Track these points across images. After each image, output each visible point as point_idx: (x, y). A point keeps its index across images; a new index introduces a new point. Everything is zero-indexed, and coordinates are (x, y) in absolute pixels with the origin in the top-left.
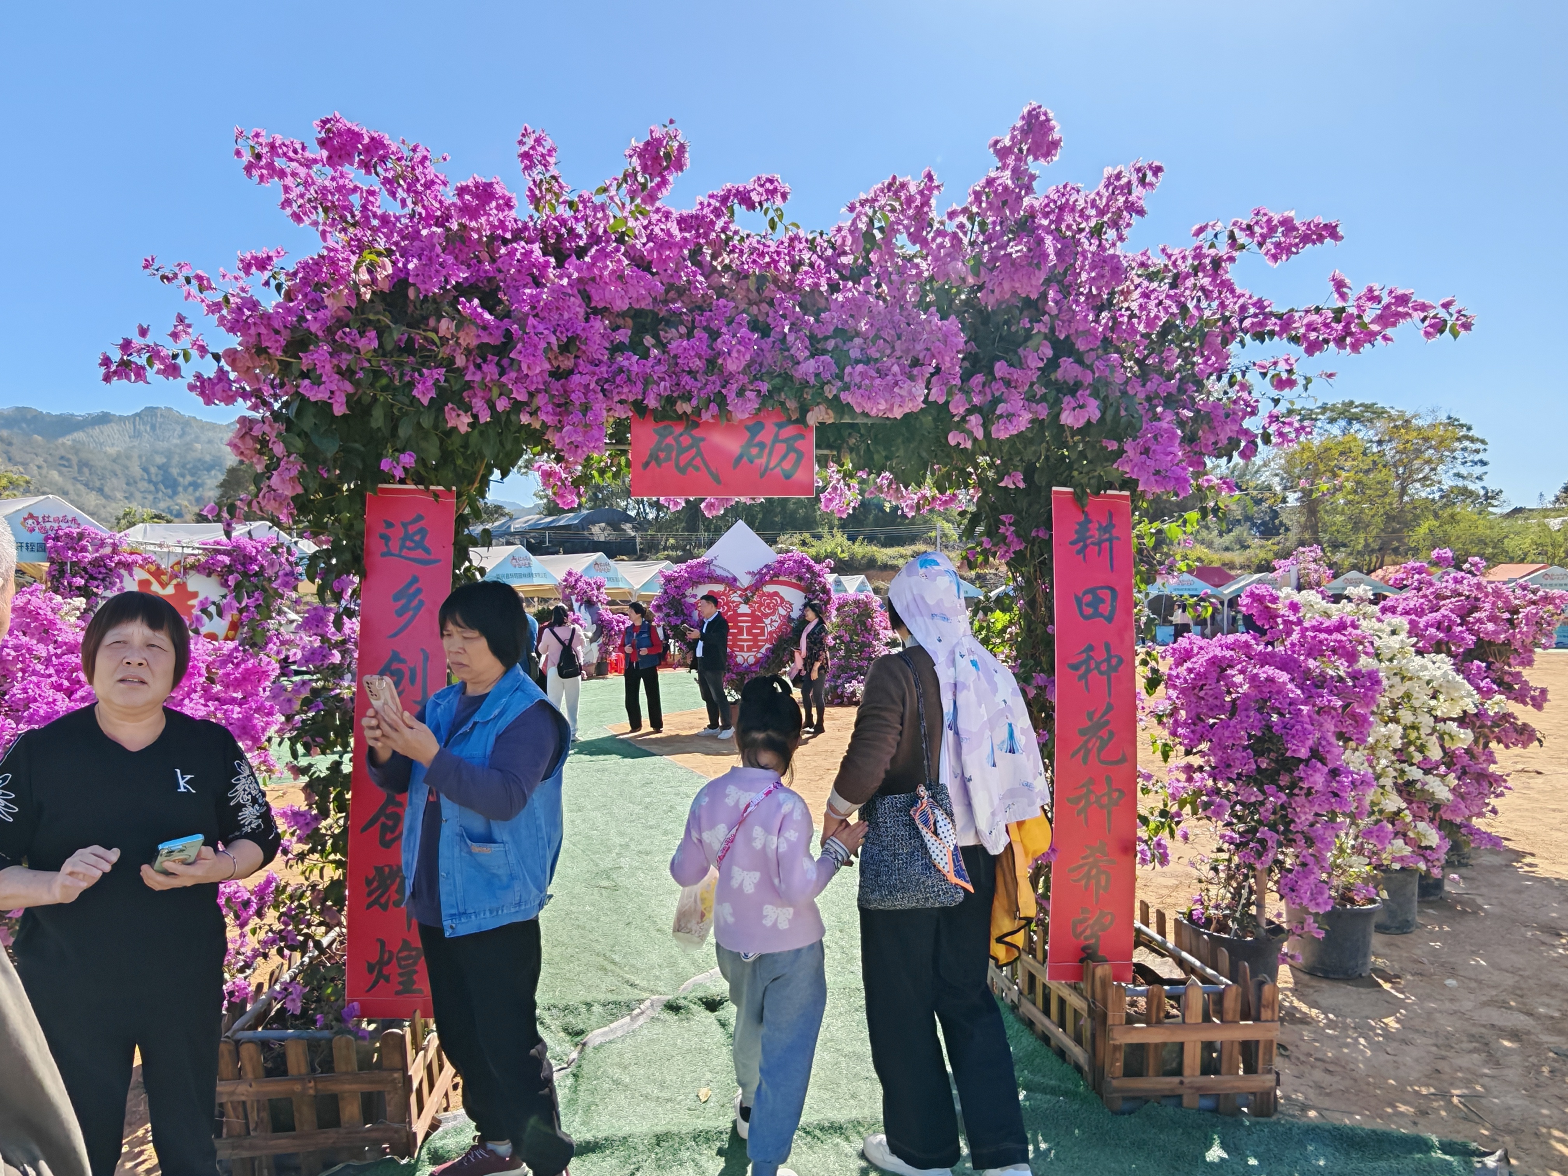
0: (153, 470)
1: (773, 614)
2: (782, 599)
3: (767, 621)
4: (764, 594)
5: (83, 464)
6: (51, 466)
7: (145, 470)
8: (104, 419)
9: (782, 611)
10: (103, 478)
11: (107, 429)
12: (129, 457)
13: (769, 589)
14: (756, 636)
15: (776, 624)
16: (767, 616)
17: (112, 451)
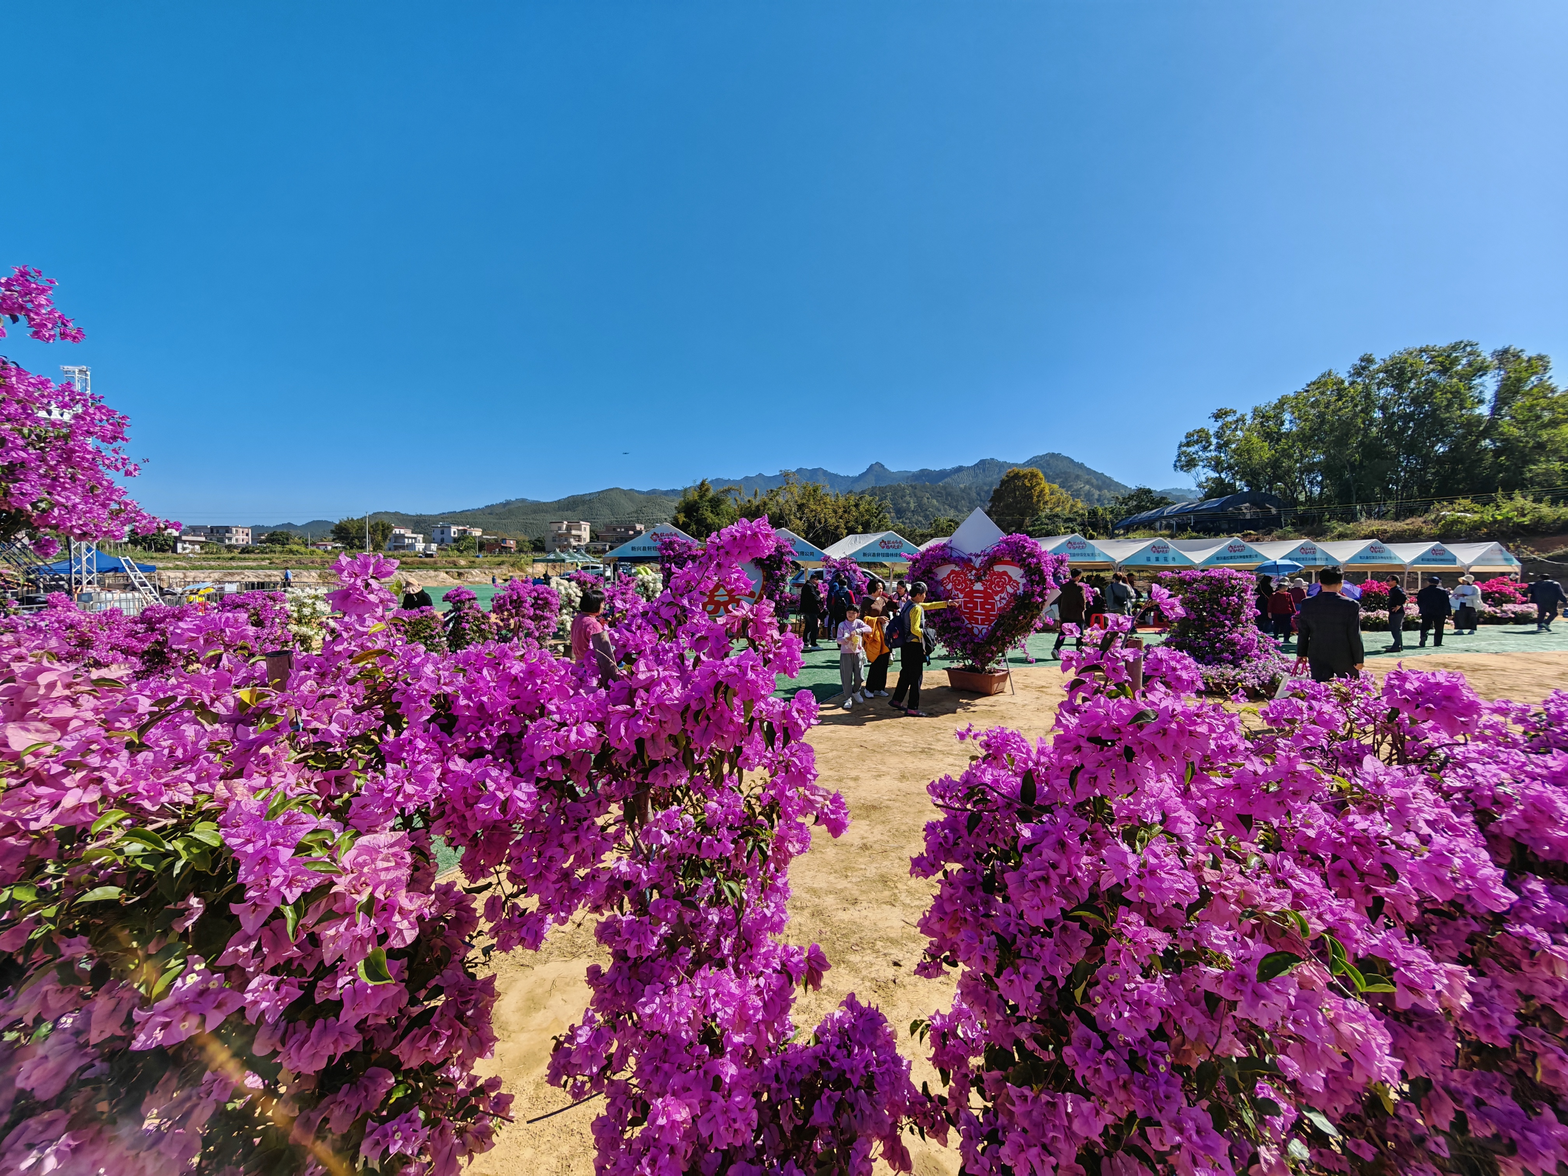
0: (983, 494)
1: (1001, 592)
2: (1010, 578)
3: (997, 598)
4: (994, 573)
5: (949, 494)
6: (933, 497)
7: (979, 494)
8: (960, 469)
9: (1010, 590)
10: (957, 501)
11: (961, 474)
12: (970, 488)
13: (998, 568)
14: (988, 610)
15: (1004, 602)
16: (997, 593)
17: (962, 486)
